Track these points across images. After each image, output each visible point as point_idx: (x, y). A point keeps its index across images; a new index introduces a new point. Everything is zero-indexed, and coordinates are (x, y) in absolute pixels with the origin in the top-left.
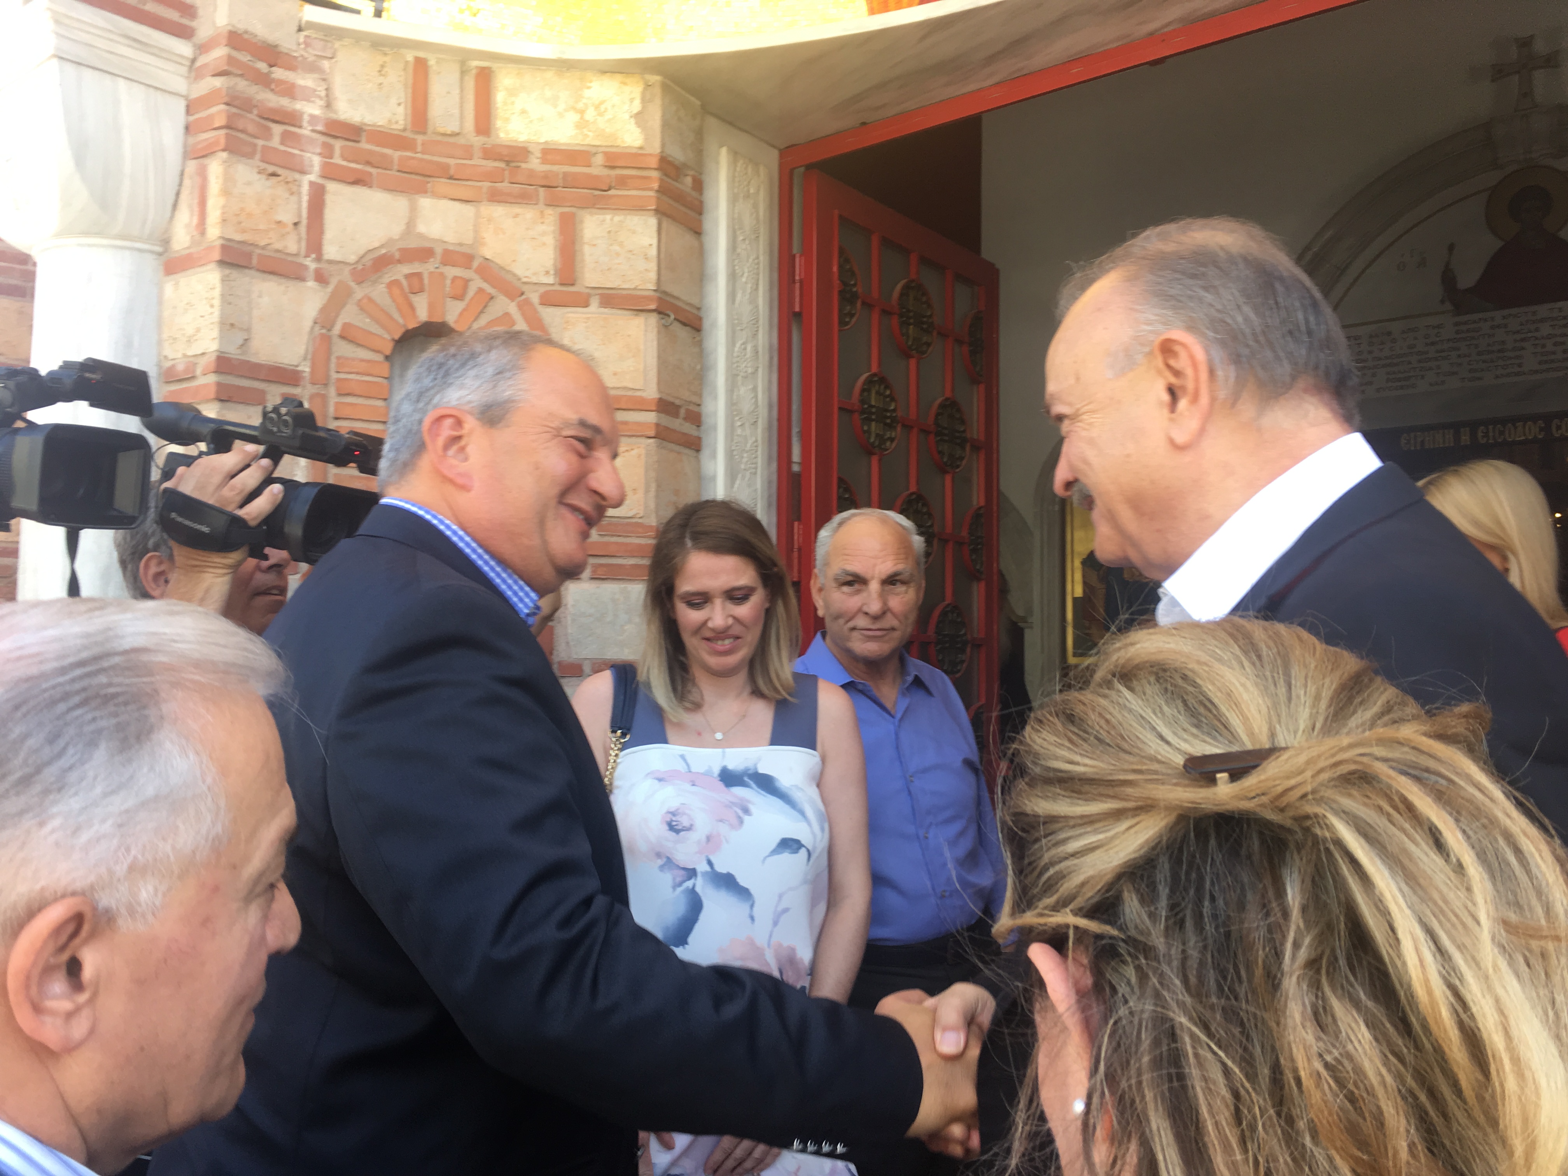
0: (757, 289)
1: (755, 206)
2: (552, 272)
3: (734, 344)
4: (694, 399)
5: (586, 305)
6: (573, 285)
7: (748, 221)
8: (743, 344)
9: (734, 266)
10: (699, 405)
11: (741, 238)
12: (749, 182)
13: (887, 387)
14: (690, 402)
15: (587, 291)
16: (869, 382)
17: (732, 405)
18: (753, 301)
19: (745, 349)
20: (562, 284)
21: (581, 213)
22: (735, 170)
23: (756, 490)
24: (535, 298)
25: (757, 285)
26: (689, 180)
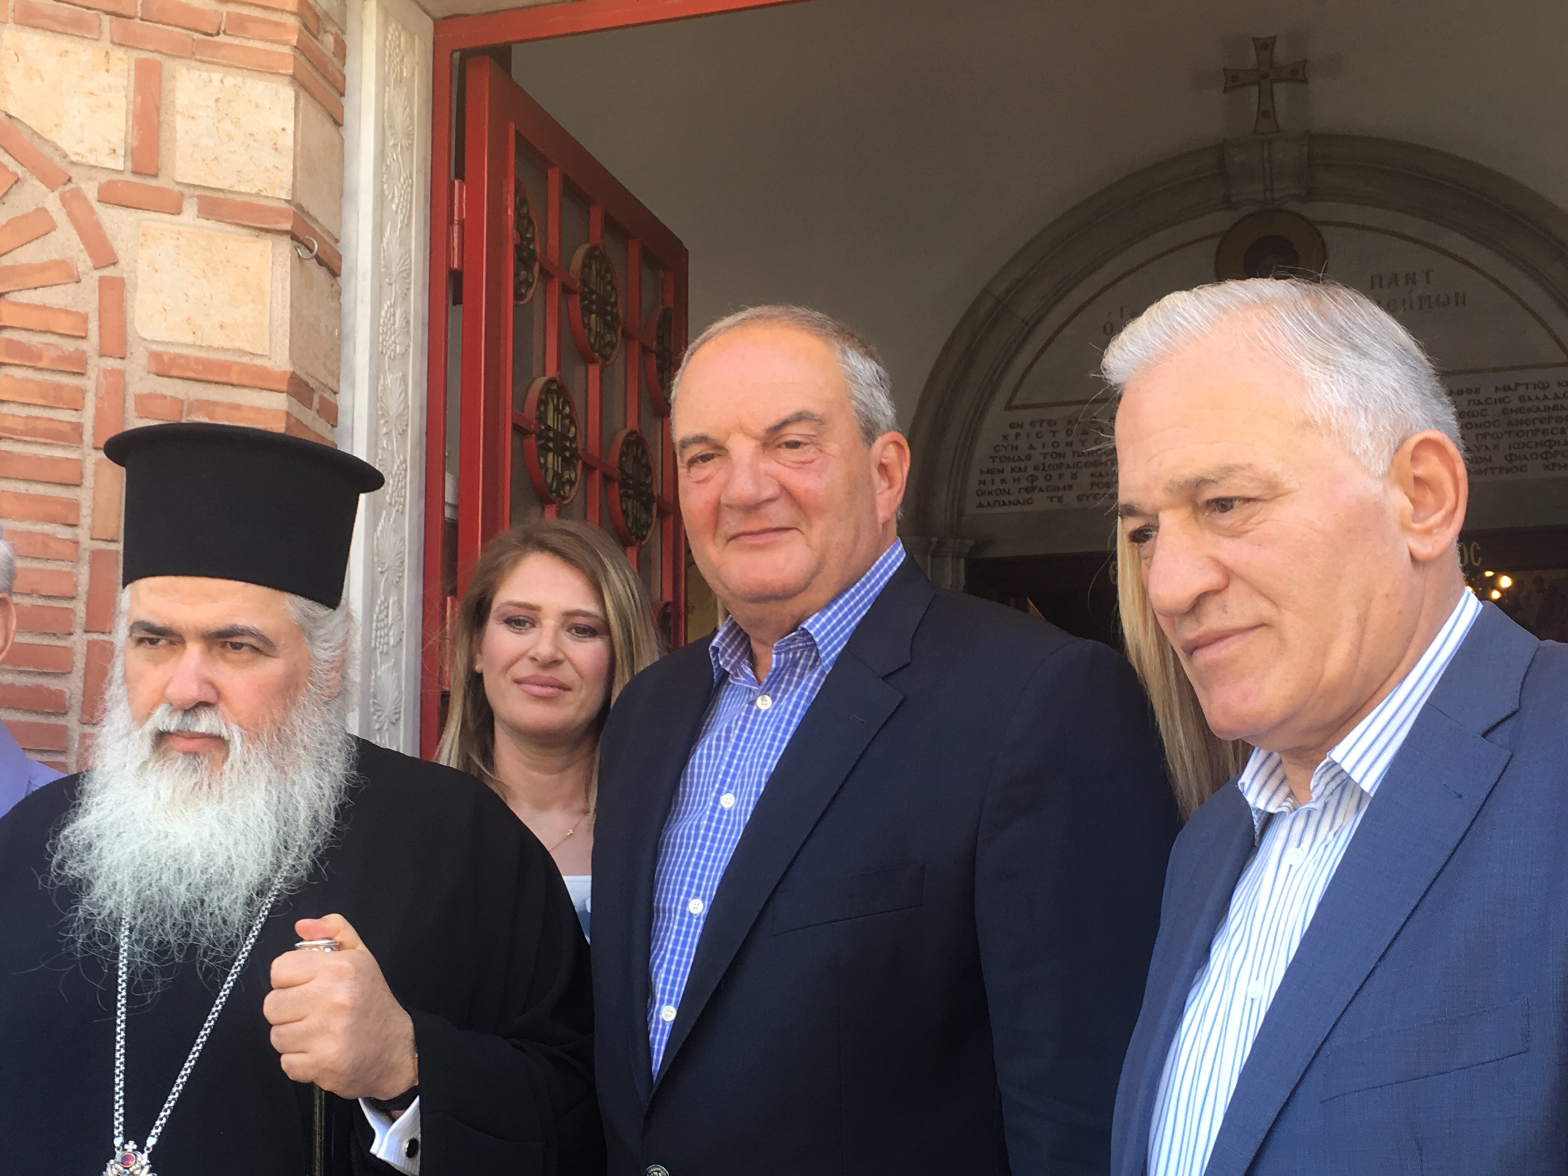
0: (408, 225)
1: (409, 98)
2: (121, 152)
3: (380, 306)
4: (330, 382)
5: (177, 211)
6: (155, 176)
7: (400, 119)
8: (392, 306)
9: (382, 184)
10: (335, 393)
11: (391, 142)
12: (402, 60)
13: (566, 402)
14: (326, 386)
15: (177, 188)
16: (547, 390)
17: (376, 398)
18: (404, 242)
19: (394, 315)
20: (135, 173)
21: (169, 64)
22: (386, 37)
23: (403, 539)
24: (91, 191)
25: (410, 218)
26: (329, 40)
